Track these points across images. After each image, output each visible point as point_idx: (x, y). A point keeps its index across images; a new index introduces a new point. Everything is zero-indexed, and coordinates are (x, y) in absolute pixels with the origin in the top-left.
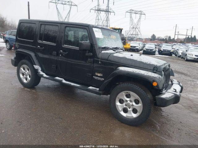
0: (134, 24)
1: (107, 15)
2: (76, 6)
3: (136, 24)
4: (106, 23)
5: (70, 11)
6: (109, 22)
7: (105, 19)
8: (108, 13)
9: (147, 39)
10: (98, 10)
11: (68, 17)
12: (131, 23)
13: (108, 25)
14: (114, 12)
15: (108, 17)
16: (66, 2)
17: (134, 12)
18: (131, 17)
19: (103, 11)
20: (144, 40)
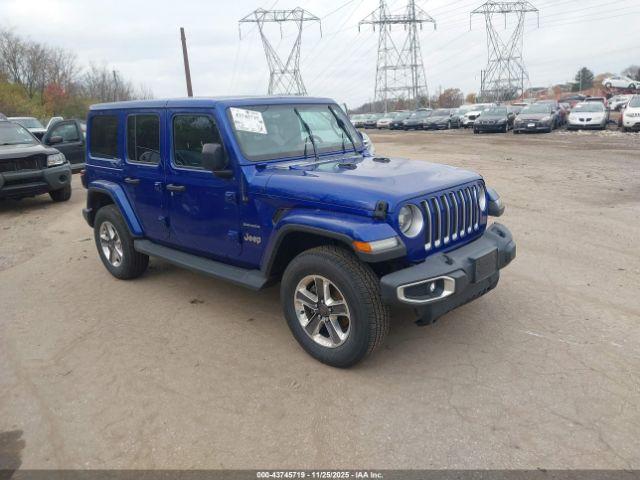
0: (501, 48)
1: (412, 32)
2: (317, 19)
3: (510, 46)
4: (409, 58)
5: (299, 37)
6: (418, 54)
7: (408, 45)
8: (415, 26)
9: (561, 86)
10: (383, 22)
11: (294, 54)
12: (491, 46)
13: (418, 63)
14: (432, 20)
15: (414, 39)
16: (287, 14)
17: (497, 8)
18: (489, 27)
19: (396, 22)
20: (551, 93)
